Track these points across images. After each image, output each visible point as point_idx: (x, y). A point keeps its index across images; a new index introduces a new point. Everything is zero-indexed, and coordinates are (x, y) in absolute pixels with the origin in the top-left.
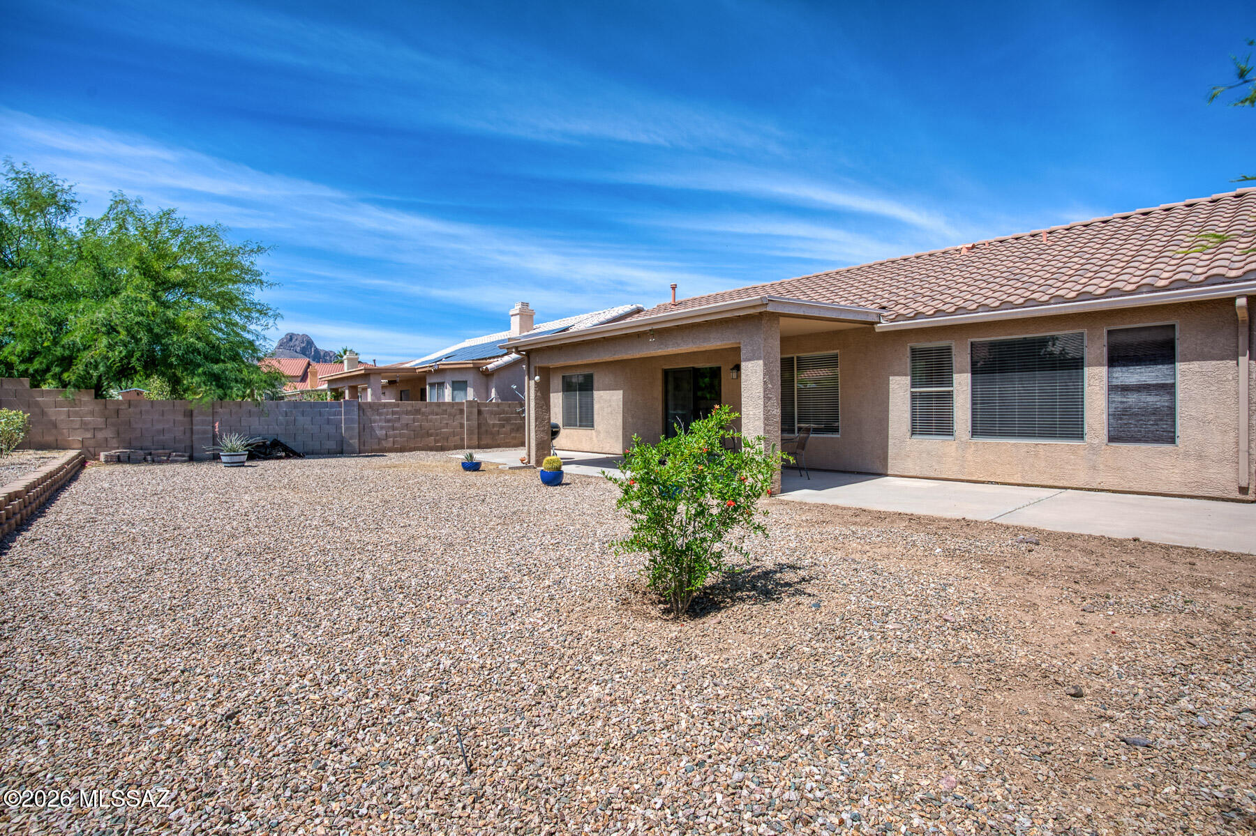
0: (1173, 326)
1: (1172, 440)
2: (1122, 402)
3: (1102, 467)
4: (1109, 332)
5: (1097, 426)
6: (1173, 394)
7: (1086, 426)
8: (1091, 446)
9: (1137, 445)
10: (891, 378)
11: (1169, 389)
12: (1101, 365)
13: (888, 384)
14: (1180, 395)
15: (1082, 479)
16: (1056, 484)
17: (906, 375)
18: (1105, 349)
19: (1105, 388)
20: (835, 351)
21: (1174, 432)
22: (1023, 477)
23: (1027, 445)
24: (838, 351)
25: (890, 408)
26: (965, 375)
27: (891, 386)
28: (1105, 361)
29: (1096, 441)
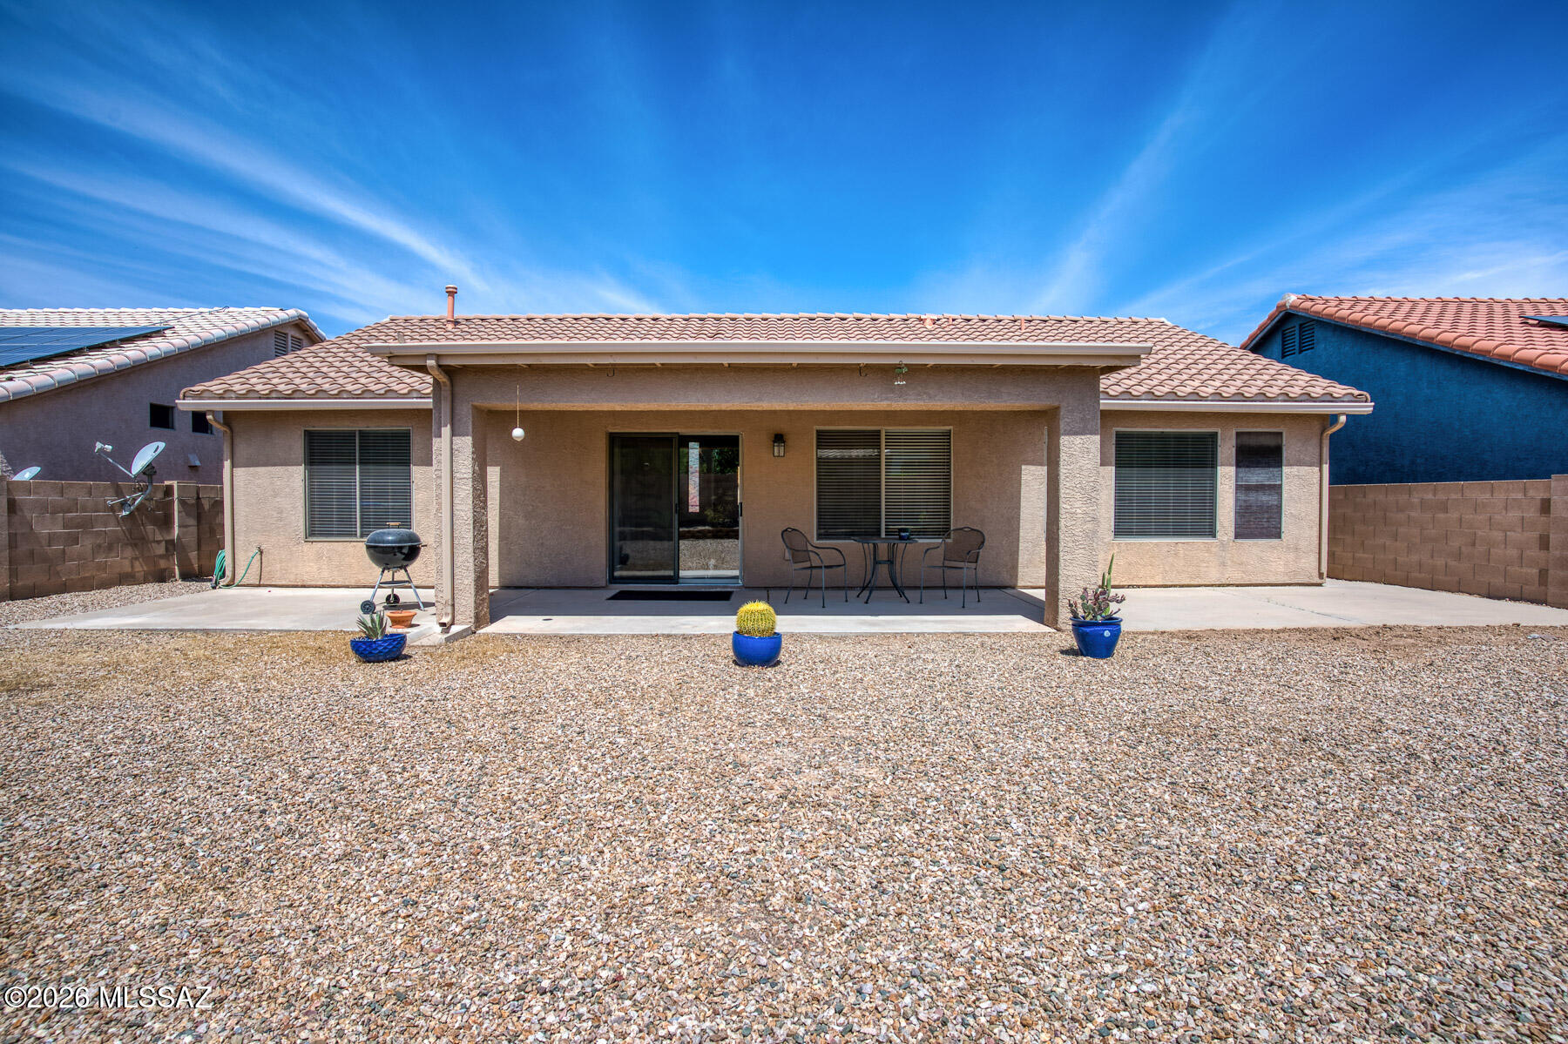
0: (1281, 434)
1: (1279, 536)
2: (1245, 501)
3: (1229, 563)
4: (1238, 434)
5: (1226, 524)
6: (1280, 495)
7: (1218, 523)
8: (1222, 542)
9: (1255, 541)
10: (1023, 467)
11: (1277, 489)
12: (1231, 465)
13: (1020, 474)
14: (1285, 495)
15: (1214, 576)
16: (1192, 583)
17: (1041, 465)
18: (1234, 449)
19: (1234, 487)
20: (947, 428)
21: (1280, 528)
22: (1164, 578)
23: (1168, 544)
24: (951, 427)
25: (1022, 504)
26: (1110, 468)
27: (1023, 477)
28: (1234, 462)
29: (1225, 538)
